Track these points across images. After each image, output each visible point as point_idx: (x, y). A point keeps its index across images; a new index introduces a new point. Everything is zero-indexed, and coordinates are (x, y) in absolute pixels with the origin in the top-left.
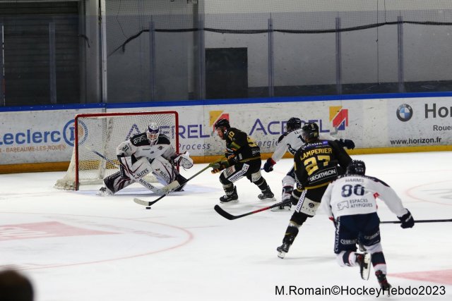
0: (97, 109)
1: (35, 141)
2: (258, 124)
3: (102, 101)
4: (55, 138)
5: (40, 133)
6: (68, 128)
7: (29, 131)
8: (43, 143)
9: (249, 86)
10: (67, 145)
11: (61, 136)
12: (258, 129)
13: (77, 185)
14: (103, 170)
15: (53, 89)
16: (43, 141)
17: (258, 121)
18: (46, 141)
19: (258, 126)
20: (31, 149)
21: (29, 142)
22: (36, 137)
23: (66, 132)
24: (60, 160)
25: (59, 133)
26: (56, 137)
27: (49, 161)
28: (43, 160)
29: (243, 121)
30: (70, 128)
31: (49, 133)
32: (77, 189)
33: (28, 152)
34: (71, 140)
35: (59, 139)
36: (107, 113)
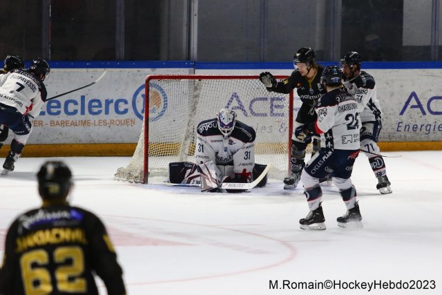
0: (182, 69)
1: (91, 112)
2: (413, 99)
3: (189, 58)
4: (121, 109)
5: (98, 101)
6: (139, 96)
7: (83, 98)
8: (102, 116)
9: (404, 44)
10: (138, 119)
11: (129, 106)
12: (413, 107)
13: (145, 177)
14: (184, 156)
15: (120, 39)
16: (103, 112)
17: (413, 94)
18: (107, 112)
19: (413, 102)
20: (85, 123)
21: (83, 113)
22: (93, 107)
23: (137, 100)
24: (127, 140)
25: (126, 102)
26: (122, 107)
27: (110, 141)
28: (102, 140)
29: (392, 95)
30: (143, 96)
31: (112, 101)
32: (145, 181)
33: (80, 128)
34: (143, 112)
35: (126, 111)
36: (197, 74)
